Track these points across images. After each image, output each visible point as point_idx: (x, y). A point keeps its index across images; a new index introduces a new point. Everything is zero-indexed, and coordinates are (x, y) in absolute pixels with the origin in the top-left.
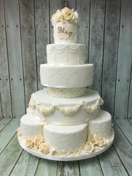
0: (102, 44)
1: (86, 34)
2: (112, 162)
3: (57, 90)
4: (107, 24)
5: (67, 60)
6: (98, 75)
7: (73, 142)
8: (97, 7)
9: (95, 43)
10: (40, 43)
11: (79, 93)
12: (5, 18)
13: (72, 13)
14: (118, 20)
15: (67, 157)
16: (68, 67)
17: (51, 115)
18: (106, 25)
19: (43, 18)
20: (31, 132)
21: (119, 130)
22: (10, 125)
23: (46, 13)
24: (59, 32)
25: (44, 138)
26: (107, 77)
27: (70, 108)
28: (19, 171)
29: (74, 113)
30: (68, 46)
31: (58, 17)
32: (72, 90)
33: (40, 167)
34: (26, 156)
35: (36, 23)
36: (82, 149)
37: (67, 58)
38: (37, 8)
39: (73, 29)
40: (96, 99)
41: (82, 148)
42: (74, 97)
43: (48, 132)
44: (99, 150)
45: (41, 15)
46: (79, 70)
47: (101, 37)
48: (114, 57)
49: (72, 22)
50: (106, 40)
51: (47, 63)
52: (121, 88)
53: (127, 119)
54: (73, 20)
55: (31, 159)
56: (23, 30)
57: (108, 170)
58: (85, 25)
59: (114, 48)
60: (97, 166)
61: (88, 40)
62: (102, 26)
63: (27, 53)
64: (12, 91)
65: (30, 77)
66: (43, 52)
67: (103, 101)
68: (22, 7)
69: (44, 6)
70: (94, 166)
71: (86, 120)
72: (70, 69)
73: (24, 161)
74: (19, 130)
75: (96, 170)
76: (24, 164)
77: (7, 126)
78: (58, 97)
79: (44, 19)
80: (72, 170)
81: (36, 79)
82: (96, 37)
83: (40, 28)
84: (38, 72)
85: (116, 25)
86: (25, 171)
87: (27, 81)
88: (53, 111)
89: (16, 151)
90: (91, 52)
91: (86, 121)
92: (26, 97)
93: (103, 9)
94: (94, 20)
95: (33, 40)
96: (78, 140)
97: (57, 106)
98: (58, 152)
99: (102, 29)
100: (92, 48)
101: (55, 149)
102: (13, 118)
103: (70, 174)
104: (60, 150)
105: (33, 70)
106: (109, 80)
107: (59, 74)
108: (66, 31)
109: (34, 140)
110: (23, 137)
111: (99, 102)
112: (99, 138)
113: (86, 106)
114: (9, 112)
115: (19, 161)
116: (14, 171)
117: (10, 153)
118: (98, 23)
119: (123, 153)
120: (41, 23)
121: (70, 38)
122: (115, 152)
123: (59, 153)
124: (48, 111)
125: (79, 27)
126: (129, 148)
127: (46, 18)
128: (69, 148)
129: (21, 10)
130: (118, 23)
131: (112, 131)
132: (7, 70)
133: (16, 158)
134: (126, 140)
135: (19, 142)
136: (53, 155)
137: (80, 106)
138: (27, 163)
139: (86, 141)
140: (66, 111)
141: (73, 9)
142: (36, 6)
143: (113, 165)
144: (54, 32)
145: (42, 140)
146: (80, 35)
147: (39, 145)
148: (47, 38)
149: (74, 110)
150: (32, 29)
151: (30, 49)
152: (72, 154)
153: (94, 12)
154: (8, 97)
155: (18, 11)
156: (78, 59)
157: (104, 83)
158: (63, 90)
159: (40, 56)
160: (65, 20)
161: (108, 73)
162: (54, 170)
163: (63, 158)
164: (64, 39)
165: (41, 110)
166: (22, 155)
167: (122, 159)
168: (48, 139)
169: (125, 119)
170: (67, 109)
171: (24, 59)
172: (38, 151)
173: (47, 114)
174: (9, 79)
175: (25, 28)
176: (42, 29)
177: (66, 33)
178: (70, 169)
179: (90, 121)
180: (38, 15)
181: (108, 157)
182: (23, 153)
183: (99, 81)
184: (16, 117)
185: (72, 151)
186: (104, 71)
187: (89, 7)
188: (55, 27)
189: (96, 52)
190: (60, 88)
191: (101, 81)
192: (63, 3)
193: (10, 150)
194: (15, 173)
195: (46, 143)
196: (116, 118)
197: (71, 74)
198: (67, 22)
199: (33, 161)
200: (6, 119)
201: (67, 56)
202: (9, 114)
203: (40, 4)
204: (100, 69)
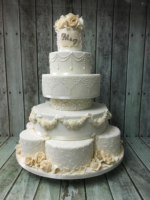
0: (110, 54)
1: (93, 44)
2: (122, 182)
3: (61, 102)
4: (116, 33)
5: (72, 69)
6: (106, 87)
7: (78, 158)
8: (105, 14)
9: (103, 53)
10: (42, 52)
11: (84, 105)
12: (3, 25)
13: (77, 19)
14: (127, 28)
15: (71, 175)
16: (73, 77)
17: (53, 129)
18: (114, 33)
19: (45, 25)
20: (32, 149)
21: (129, 148)
22: (7, 144)
23: (49, 20)
24: (63, 39)
25: (46, 155)
26: (116, 90)
27: (75, 120)
28: (17, 191)
29: (79, 127)
30: (72, 54)
31: (62, 23)
32: (78, 102)
33: (41, 188)
34: (25, 176)
35: (37, 31)
36: (87, 167)
37: (72, 67)
38: (39, 15)
39: (78, 36)
40: (104, 111)
41: (89, 165)
42: (79, 109)
43: (50, 147)
44: (107, 167)
45: (43, 22)
46: (84, 80)
47: (109, 47)
48: (123, 68)
49: (77, 28)
50: (114, 50)
51: (50, 73)
52: (131, 102)
53: (139, 136)
54: (78, 26)
55: (31, 179)
56: (24, 38)
57: (117, 189)
58: (91, 33)
59: (123, 58)
60: (105, 185)
61: (94, 49)
62: (110, 35)
63: (28, 63)
64: (10, 106)
65: (31, 90)
66: (45, 62)
67: (111, 114)
68: (23, 14)
69: (47, 13)
70: (102, 186)
71: (92, 134)
72: (74, 79)
73: (23, 181)
74: (17, 147)
75: (103, 190)
76: (23, 184)
77: (3, 145)
78: (62, 110)
79: (47, 27)
80: (77, 190)
81: (38, 92)
82: (104, 47)
83: (42, 36)
84: (40, 84)
85: (124, 34)
86: (24, 191)
87: (28, 94)
88: (56, 124)
89: (14, 171)
90: (98, 63)
91: (92, 136)
92: (25, 112)
93: (111, 17)
94: (101, 28)
95: (34, 49)
96: (84, 156)
97: (61, 119)
98: (61, 169)
99: (109, 38)
100: (98, 58)
101: (58, 166)
102: (10, 136)
103: (74, 194)
104: (64, 167)
105: (34, 82)
106: (118, 93)
107: (63, 84)
108: (71, 38)
109: (34, 157)
110: (22, 154)
111: (106, 115)
112: (107, 155)
113: (92, 119)
114: (7, 129)
115: (18, 181)
116: (11, 192)
117: (7, 173)
118: (105, 32)
119: (133, 172)
120: (43, 30)
121: (75, 45)
122: (125, 171)
123: (62, 171)
124: (50, 124)
125: (85, 36)
126: (141, 166)
127: (49, 25)
128: (74, 165)
129: (22, 16)
130: (127, 32)
131: (121, 148)
132: (4, 82)
133: (14, 178)
134: (136, 158)
135: (18, 161)
136: (56, 173)
137: (85, 119)
138: (26, 183)
139: (92, 157)
140: (70, 125)
141: (78, 15)
142: (38, 12)
143: (123, 184)
144: (57, 39)
145: (43, 157)
146: (86, 44)
147: (40, 162)
148: (50, 47)
149: (79, 123)
150: (33, 37)
151: (30, 59)
152: (78, 172)
153: (101, 19)
154: (6, 112)
155: (18, 18)
156: (84, 68)
157: (113, 96)
158: (67, 102)
159: (42, 66)
160: (69, 26)
161: (117, 85)
162: (56, 190)
163: (66, 176)
164: (68, 46)
165: (42, 123)
166: (21, 175)
167: (132, 178)
168: (50, 156)
169: (136, 137)
170: (71, 122)
171: (24, 70)
172: (39, 169)
173: (49, 127)
174: (6, 93)
175: (26, 36)
176: (44, 38)
177: (71, 40)
178: (75, 189)
179: (97, 135)
180: (40, 22)
181: (117, 176)
182: (22, 172)
183: (108, 94)
184: (14, 135)
185: (77, 168)
186: (113, 83)
187: (96, 15)
188: (59, 34)
189: (104, 63)
190: (63, 99)
191: (109, 94)
192: (68, 9)
193: (7, 170)
194: (13, 194)
195: (48, 160)
196: (127, 136)
197: (75, 84)
198: (71, 29)
199: (34, 181)
200: (2, 138)
201: (72, 65)
202: (6, 131)
203: (42, 10)
204: (108, 81)
